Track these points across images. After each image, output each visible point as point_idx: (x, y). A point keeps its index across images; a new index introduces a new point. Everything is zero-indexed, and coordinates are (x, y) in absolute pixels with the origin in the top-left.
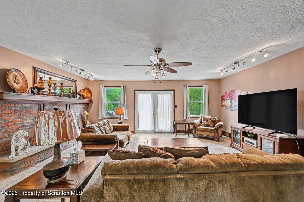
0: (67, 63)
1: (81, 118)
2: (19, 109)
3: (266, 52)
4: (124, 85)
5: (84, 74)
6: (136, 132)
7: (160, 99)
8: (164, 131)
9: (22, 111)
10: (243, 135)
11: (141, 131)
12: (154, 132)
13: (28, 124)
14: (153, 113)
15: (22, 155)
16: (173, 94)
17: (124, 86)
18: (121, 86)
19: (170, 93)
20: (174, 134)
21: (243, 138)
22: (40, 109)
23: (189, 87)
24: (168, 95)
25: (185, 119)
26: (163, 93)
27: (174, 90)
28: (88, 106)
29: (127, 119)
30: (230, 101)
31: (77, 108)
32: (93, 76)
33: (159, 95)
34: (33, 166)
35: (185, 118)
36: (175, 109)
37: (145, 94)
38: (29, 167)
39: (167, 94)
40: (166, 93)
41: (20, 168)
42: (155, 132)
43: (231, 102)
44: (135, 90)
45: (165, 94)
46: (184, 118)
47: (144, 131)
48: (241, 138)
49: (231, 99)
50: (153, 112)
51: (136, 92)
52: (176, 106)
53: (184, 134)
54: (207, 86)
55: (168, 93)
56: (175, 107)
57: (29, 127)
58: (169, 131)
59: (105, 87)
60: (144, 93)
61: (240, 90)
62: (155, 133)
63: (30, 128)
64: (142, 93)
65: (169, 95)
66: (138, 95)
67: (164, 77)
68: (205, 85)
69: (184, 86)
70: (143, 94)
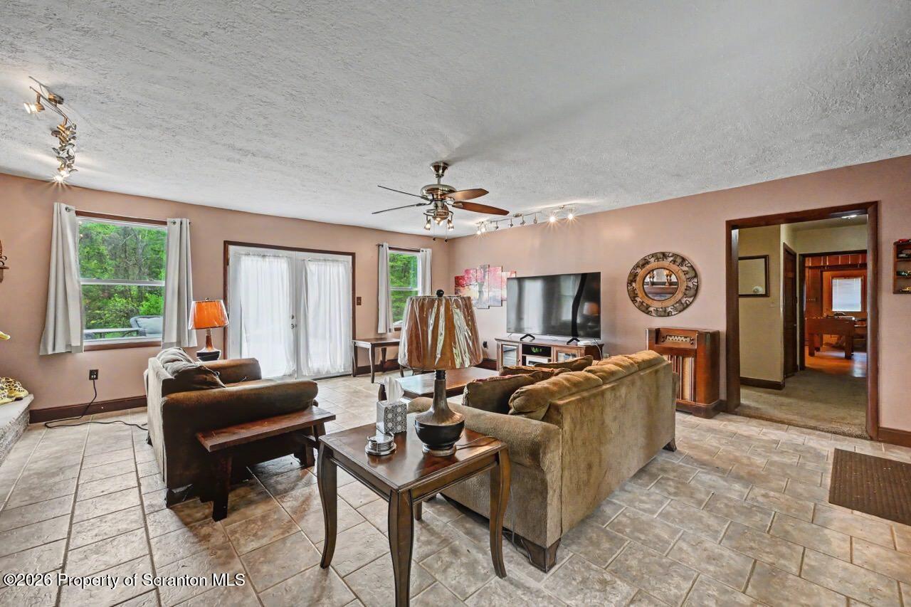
3: (571, 210)
4: (184, 220)
7: (316, 278)
8: (327, 372)
10: (523, 353)
14: (291, 322)
16: (350, 265)
17: (186, 222)
18: (168, 220)
19: (343, 262)
20: (354, 376)
21: (524, 359)
23: (390, 248)
24: (338, 266)
25: (381, 334)
26: (325, 260)
27: (353, 255)
29: (196, 345)
30: (477, 288)
33: (310, 263)
35: (381, 330)
36: (357, 307)
37: (267, 259)
39: (335, 264)
40: (333, 261)
43: (480, 292)
44: (226, 243)
45: (331, 264)
46: (379, 332)
48: (521, 358)
49: (481, 285)
50: (293, 317)
51: (232, 248)
52: (359, 299)
53: (380, 375)
54: (429, 251)
55: (337, 261)
56: (356, 301)
58: (342, 371)
59: (78, 213)
60: (264, 256)
61: (500, 268)
64: (254, 255)
65: (340, 268)
66: (238, 260)
67: (451, 230)
68: (424, 250)
69: (379, 246)
70: (260, 259)
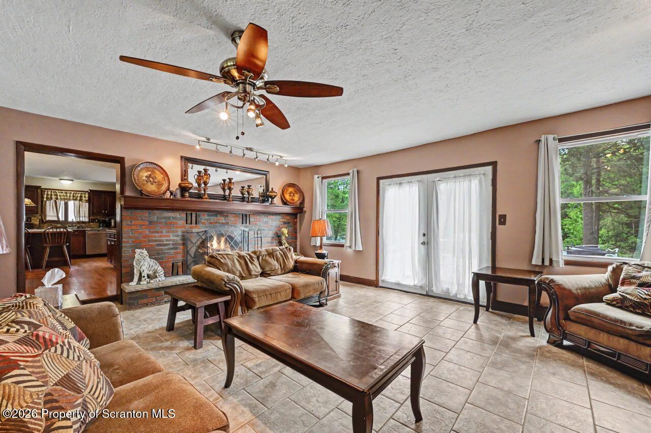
0: (207, 141)
1: (277, 241)
2: (156, 219)
5: (255, 157)
6: (380, 284)
7: (445, 197)
9: (160, 223)
11: (391, 283)
12: (425, 293)
13: (170, 242)
14: (422, 239)
15: (145, 285)
16: (490, 177)
17: (355, 170)
18: (350, 172)
19: (479, 174)
22: (189, 221)
23: (559, 140)
24: (470, 181)
25: (537, 266)
26: (455, 177)
27: (494, 164)
28: (295, 219)
31: (266, 223)
32: (284, 158)
33: (440, 184)
34: (159, 304)
35: (536, 261)
36: (500, 228)
37: (403, 186)
38: (152, 304)
39: (467, 179)
40: (465, 176)
41: (139, 303)
42: (430, 294)
44: (379, 179)
45: (462, 180)
46: (533, 263)
47: (398, 284)
50: (424, 235)
51: (381, 181)
52: (502, 217)
55: (470, 175)
56: (497, 220)
57: (171, 246)
59: (323, 178)
60: (400, 184)
62: (427, 295)
63: (172, 249)
64: (394, 184)
65: (475, 183)
66: (384, 191)
70: (397, 187)
